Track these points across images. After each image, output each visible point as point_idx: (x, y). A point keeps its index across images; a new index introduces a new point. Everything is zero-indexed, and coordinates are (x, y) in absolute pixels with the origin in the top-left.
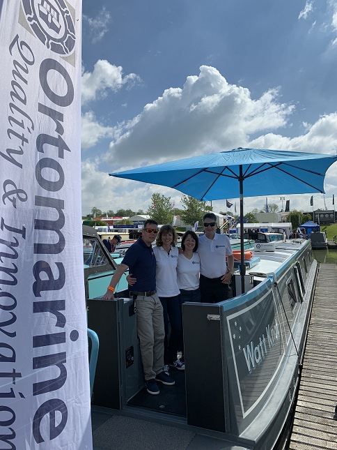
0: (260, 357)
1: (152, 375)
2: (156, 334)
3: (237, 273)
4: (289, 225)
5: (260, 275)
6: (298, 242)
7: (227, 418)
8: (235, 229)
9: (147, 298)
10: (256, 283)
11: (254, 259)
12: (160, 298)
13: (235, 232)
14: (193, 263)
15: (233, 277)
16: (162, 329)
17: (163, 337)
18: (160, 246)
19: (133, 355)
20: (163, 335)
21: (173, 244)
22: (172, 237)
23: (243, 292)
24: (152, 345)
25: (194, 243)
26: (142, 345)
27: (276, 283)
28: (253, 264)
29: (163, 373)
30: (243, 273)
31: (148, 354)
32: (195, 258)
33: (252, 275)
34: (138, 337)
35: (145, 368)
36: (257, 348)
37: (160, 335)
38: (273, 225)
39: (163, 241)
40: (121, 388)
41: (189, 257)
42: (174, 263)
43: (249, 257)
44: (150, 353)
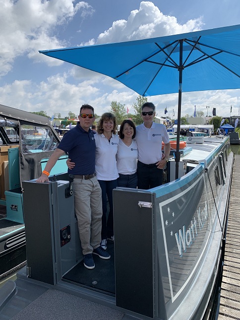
0: (191, 240)
1: (89, 250)
2: (93, 214)
3: (172, 159)
4: (212, 126)
5: (193, 162)
6: (220, 138)
7: (155, 304)
8: (171, 129)
9: (84, 181)
10: (189, 169)
11: (187, 148)
12: (98, 180)
13: (171, 131)
14: (132, 149)
15: (168, 164)
16: (100, 209)
17: (101, 216)
18: (101, 133)
19: (69, 233)
20: (100, 214)
21: (113, 132)
22: (113, 125)
23: (177, 177)
24: (88, 224)
25: (133, 131)
26: (80, 223)
27: (206, 169)
28: (186, 153)
29: (100, 247)
30: (177, 160)
31: (85, 232)
32: (133, 145)
33: (185, 162)
34: (76, 216)
35: (82, 245)
36: (189, 231)
37: (98, 214)
38: (200, 126)
39: (104, 128)
40: (55, 265)
41: (128, 144)
42: (114, 149)
43: (183, 146)
44: (87, 231)
